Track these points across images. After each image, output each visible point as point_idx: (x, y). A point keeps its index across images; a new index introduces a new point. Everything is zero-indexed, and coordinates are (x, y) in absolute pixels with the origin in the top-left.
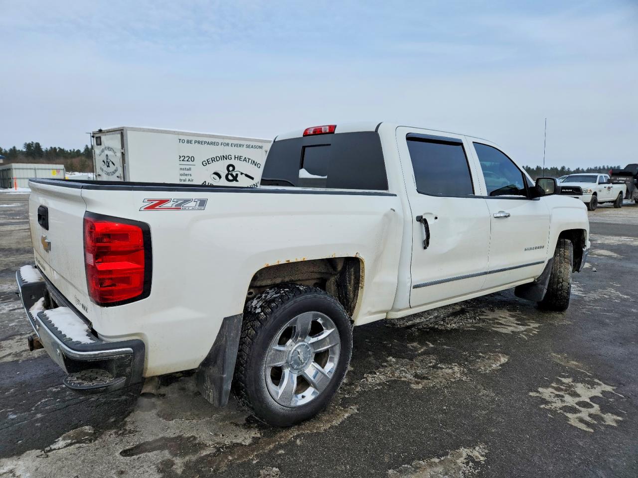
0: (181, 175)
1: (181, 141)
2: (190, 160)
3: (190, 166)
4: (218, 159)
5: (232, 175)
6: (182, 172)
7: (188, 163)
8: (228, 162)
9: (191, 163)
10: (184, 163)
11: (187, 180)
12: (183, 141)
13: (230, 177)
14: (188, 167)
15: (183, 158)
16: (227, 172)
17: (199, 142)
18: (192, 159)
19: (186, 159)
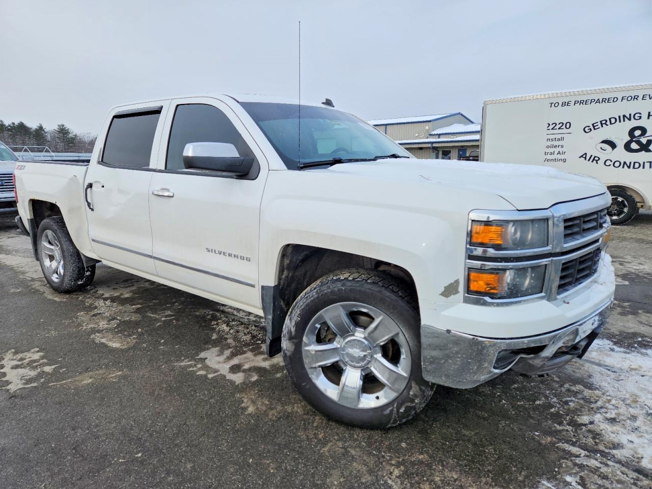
0: (548, 147)
1: (553, 105)
2: (564, 127)
3: (562, 136)
4: (613, 121)
5: (638, 143)
6: (549, 143)
7: (561, 131)
8: (634, 123)
9: (565, 131)
10: (554, 131)
11: (556, 153)
12: (556, 105)
13: (634, 146)
14: (559, 136)
15: (553, 126)
16: (629, 139)
17: (581, 102)
18: (568, 125)
19: (558, 126)
